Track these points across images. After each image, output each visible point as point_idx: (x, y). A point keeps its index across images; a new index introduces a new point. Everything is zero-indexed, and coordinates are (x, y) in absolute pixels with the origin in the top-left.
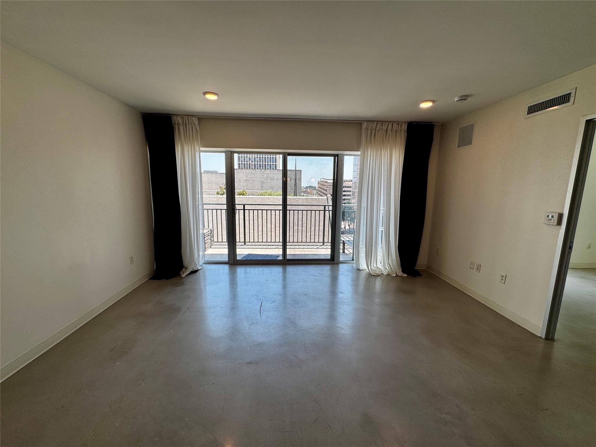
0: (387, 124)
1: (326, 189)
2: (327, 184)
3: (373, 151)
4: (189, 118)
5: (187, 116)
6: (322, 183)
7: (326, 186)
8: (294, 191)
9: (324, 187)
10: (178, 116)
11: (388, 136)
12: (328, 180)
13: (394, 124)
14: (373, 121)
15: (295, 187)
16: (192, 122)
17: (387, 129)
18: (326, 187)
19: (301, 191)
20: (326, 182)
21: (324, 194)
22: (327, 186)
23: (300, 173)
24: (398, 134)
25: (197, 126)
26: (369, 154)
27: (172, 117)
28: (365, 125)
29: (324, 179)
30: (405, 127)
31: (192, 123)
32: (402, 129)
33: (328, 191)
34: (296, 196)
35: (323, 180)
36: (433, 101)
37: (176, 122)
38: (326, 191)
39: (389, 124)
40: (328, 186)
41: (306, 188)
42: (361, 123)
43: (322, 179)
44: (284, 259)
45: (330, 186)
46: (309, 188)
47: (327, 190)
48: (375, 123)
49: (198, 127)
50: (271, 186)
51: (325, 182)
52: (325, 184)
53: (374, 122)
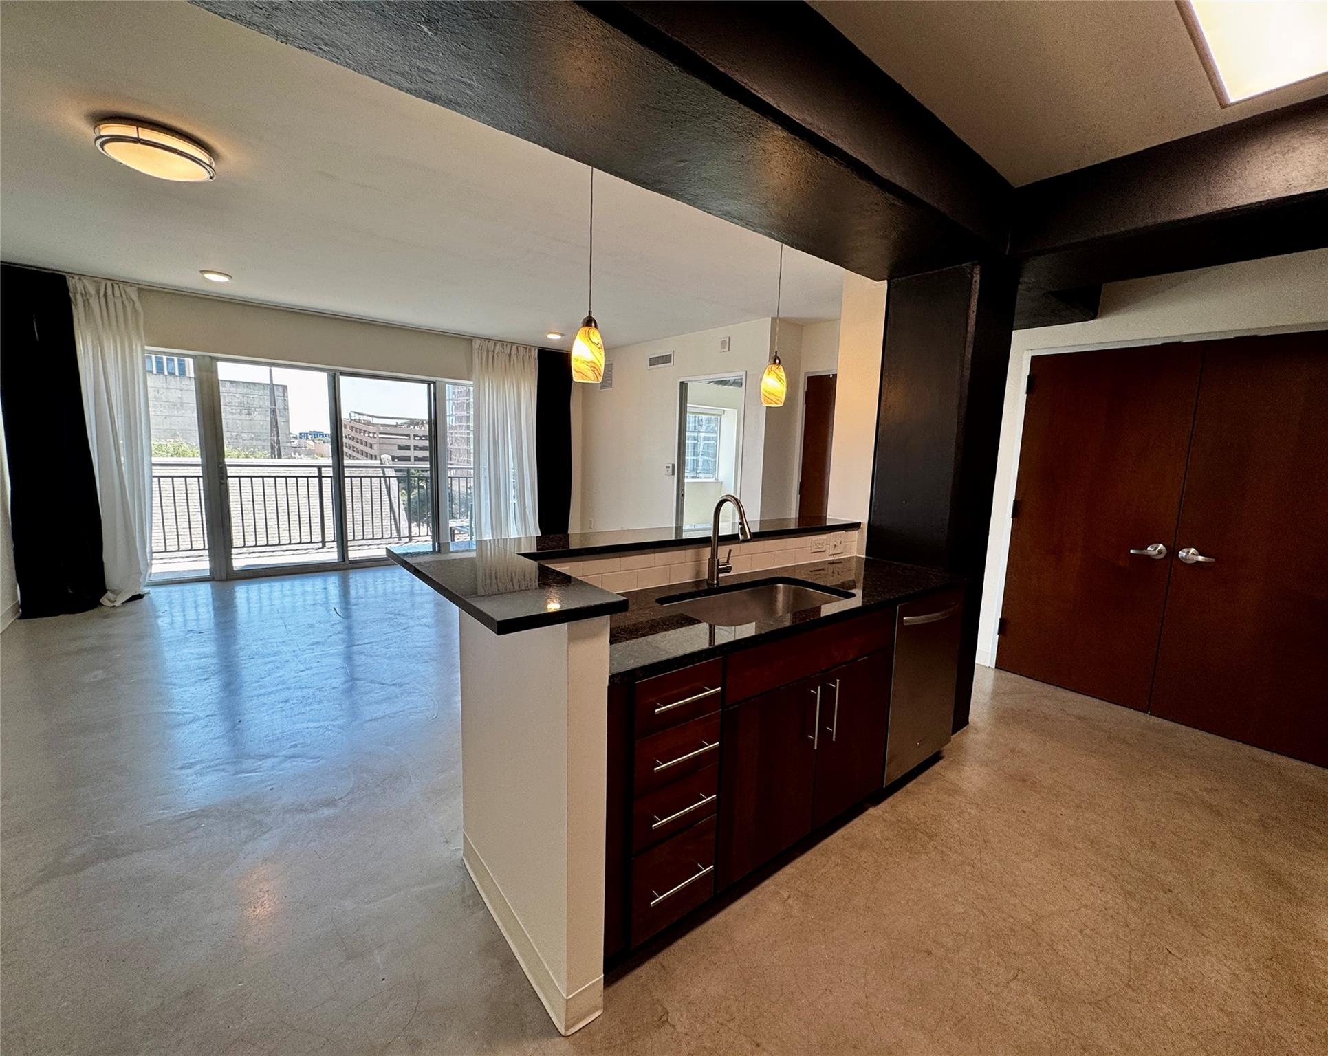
0: (509, 346)
1: (370, 441)
2: (371, 429)
3: (492, 383)
4: (116, 286)
5: (111, 282)
6: (357, 425)
7: (369, 433)
8: (272, 445)
9: (364, 437)
10: (85, 279)
11: (512, 363)
12: (373, 417)
13: (519, 348)
14: (489, 340)
15: (272, 432)
16: (123, 294)
17: (510, 353)
18: (369, 436)
19: (289, 445)
20: (369, 424)
21: (364, 454)
22: (371, 435)
23: (282, 395)
24: (526, 362)
25: (138, 304)
26: (487, 384)
27: (67, 277)
28: (476, 344)
29: (359, 414)
30: (535, 353)
31: (124, 296)
32: (531, 355)
33: (375, 447)
34: (280, 457)
35: (357, 417)
36: (562, 335)
37: (79, 289)
38: (371, 447)
39: (512, 346)
40: (374, 433)
41: (301, 438)
42: (472, 340)
43: (353, 414)
44: (344, 561)
45: (380, 434)
46: (310, 437)
47: (371, 444)
48: (492, 343)
49: (140, 306)
50: (173, 427)
51: (364, 424)
52: (365, 427)
53: (491, 341)
